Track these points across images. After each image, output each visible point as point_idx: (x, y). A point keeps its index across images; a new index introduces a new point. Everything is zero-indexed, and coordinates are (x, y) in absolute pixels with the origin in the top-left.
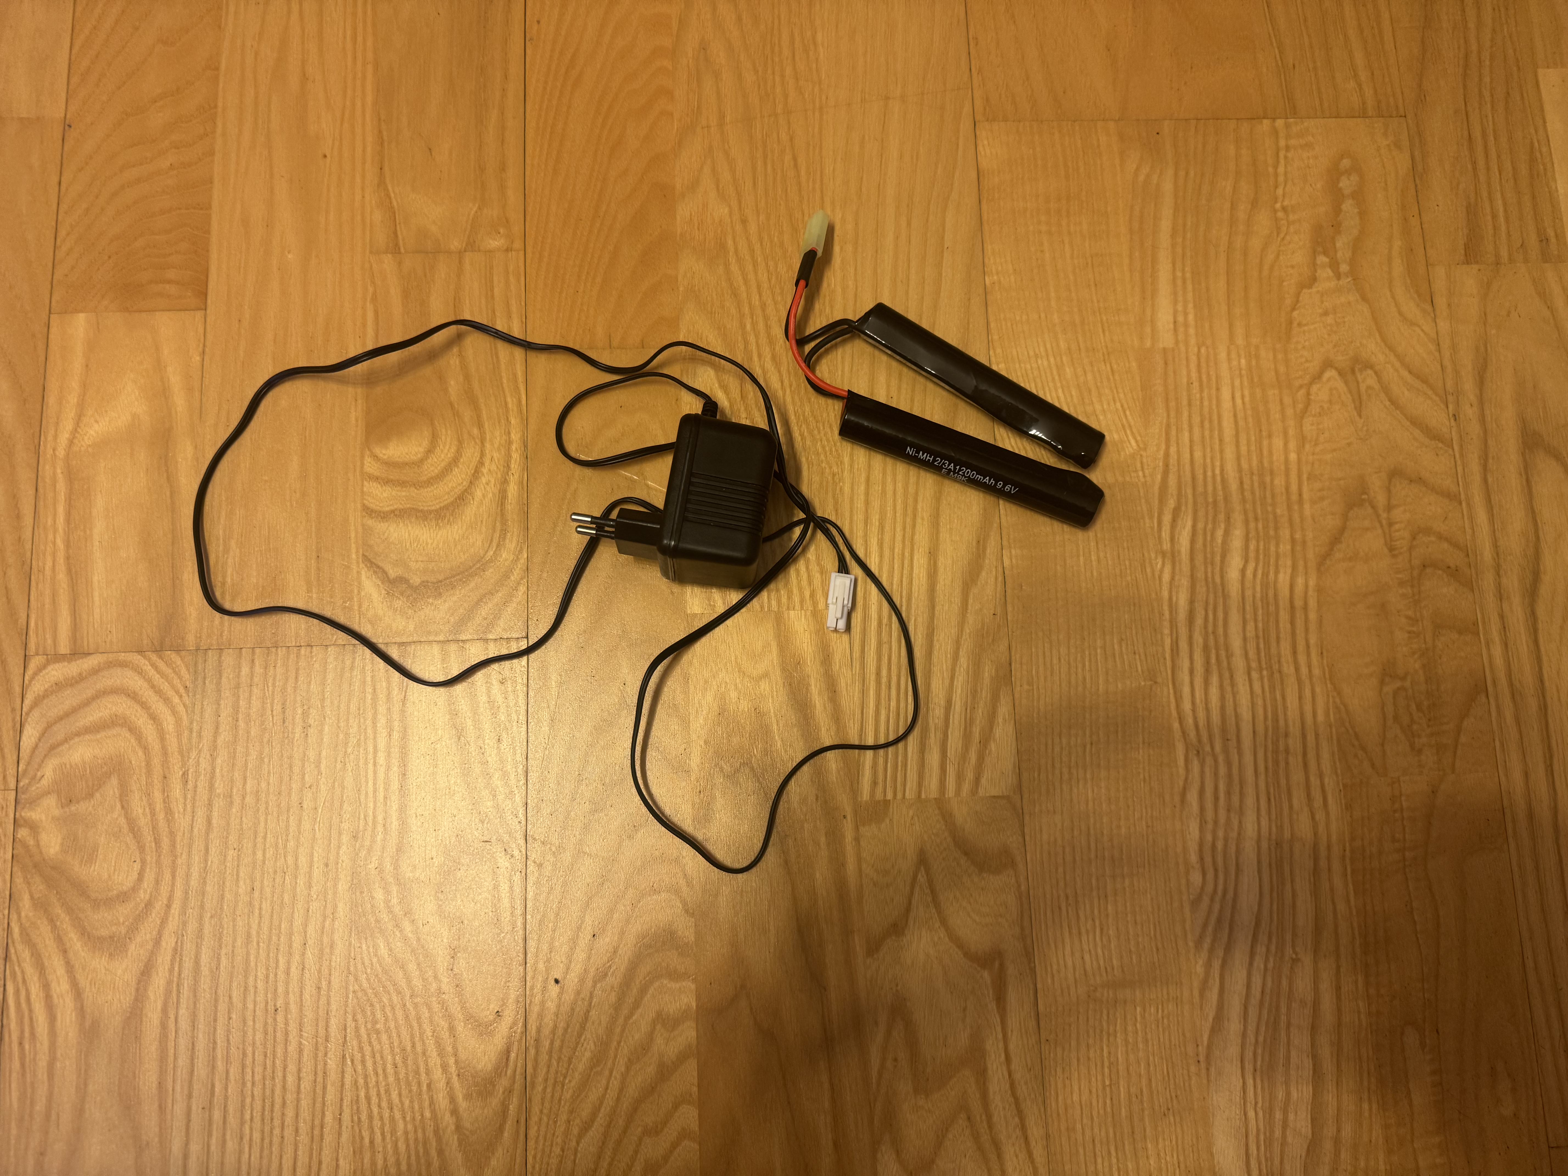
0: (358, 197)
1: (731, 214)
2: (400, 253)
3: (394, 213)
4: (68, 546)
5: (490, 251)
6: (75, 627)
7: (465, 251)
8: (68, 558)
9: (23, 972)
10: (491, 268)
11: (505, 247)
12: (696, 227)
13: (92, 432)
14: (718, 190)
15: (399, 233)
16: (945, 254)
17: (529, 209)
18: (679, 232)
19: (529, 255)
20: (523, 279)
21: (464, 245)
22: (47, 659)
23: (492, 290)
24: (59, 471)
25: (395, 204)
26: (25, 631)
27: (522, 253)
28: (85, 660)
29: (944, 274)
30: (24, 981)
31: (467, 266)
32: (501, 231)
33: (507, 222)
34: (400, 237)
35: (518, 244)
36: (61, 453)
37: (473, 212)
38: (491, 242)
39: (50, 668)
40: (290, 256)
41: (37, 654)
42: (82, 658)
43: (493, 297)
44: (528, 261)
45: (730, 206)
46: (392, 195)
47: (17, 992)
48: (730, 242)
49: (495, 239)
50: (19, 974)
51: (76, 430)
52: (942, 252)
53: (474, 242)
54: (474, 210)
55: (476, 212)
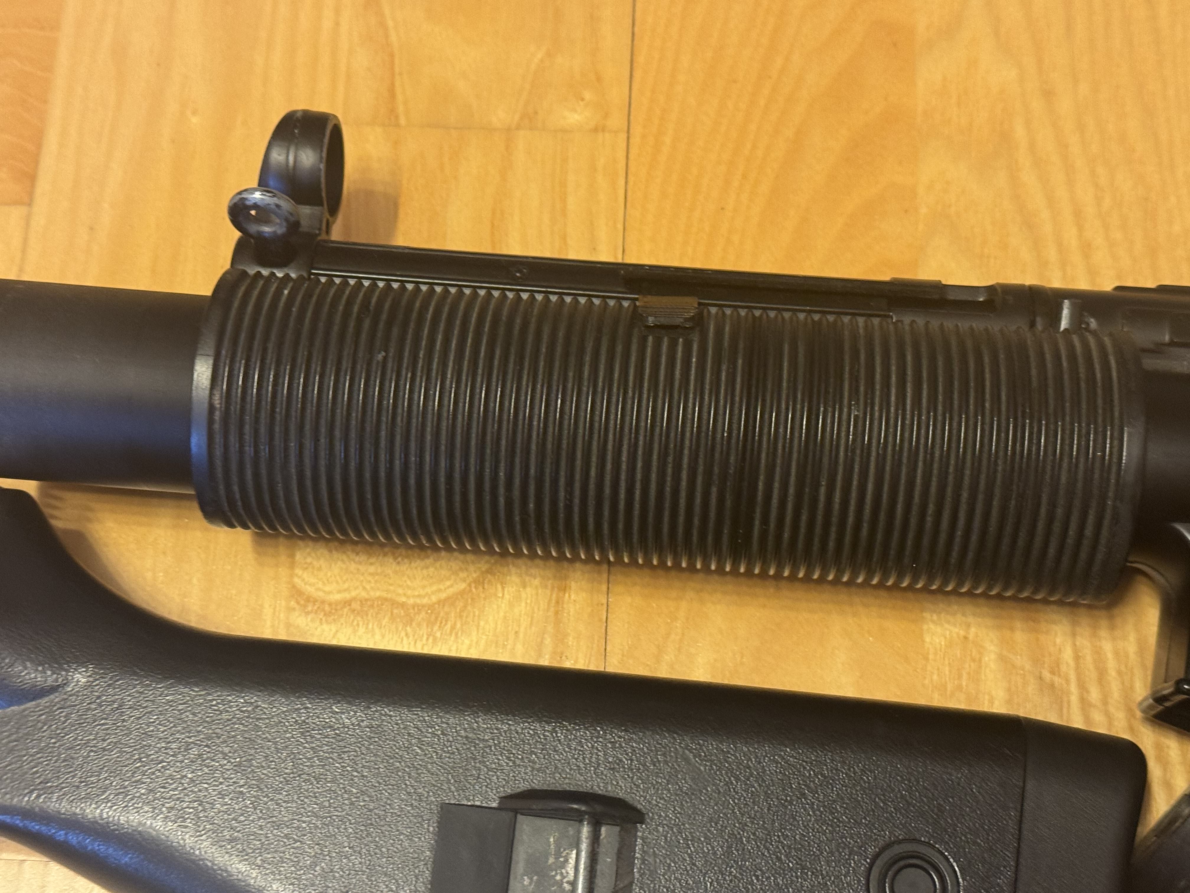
0: (327, 24)
1: (1022, 79)
2: (397, 125)
3: (392, 55)
5: (564, 131)
7: (518, 127)
10: (565, 161)
11: (592, 125)
12: (954, 101)
14: (998, 37)
15: (398, 90)
17: (641, 59)
18: (920, 110)
19: (636, 140)
20: (622, 182)
21: (517, 117)
23: (564, 200)
25: (393, 38)
27: (623, 136)
31: (520, 156)
32: (588, 95)
33: (599, 79)
34: (400, 98)
35: (617, 121)
37: (536, 61)
38: (567, 114)
40: (194, 120)
43: (564, 212)
44: (634, 151)
45: (1020, 67)
46: (390, 23)
48: (1020, 132)
49: (575, 111)
53: (536, 113)
54: (539, 56)
55: (542, 61)
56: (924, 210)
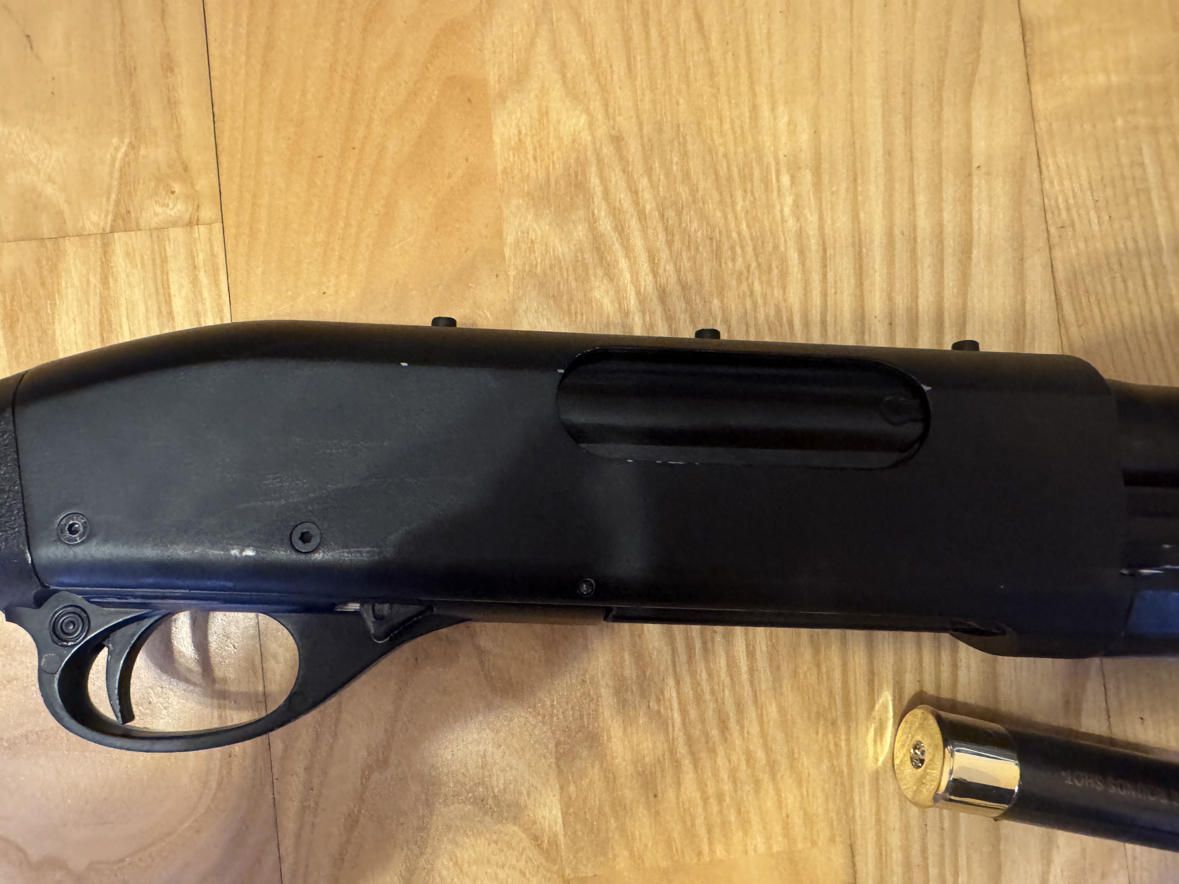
1: (591, 125)
5: (159, 229)
7: (112, 232)
10: (164, 260)
11: (187, 217)
12: (530, 156)
14: (564, 83)
16: (975, 181)
17: (224, 142)
18: (500, 168)
19: (231, 231)
20: (223, 277)
21: (110, 218)
23: (169, 302)
27: (218, 226)
29: (975, 216)
31: (119, 260)
32: (177, 187)
33: (186, 169)
35: (208, 212)
37: (120, 155)
38: (159, 210)
45: (589, 114)
48: (594, 181)
49: (166, 205)
52: (970, 175)
53: (129, 212)
54: (123, 150)
55: (126, 154)
56: (512, 273)
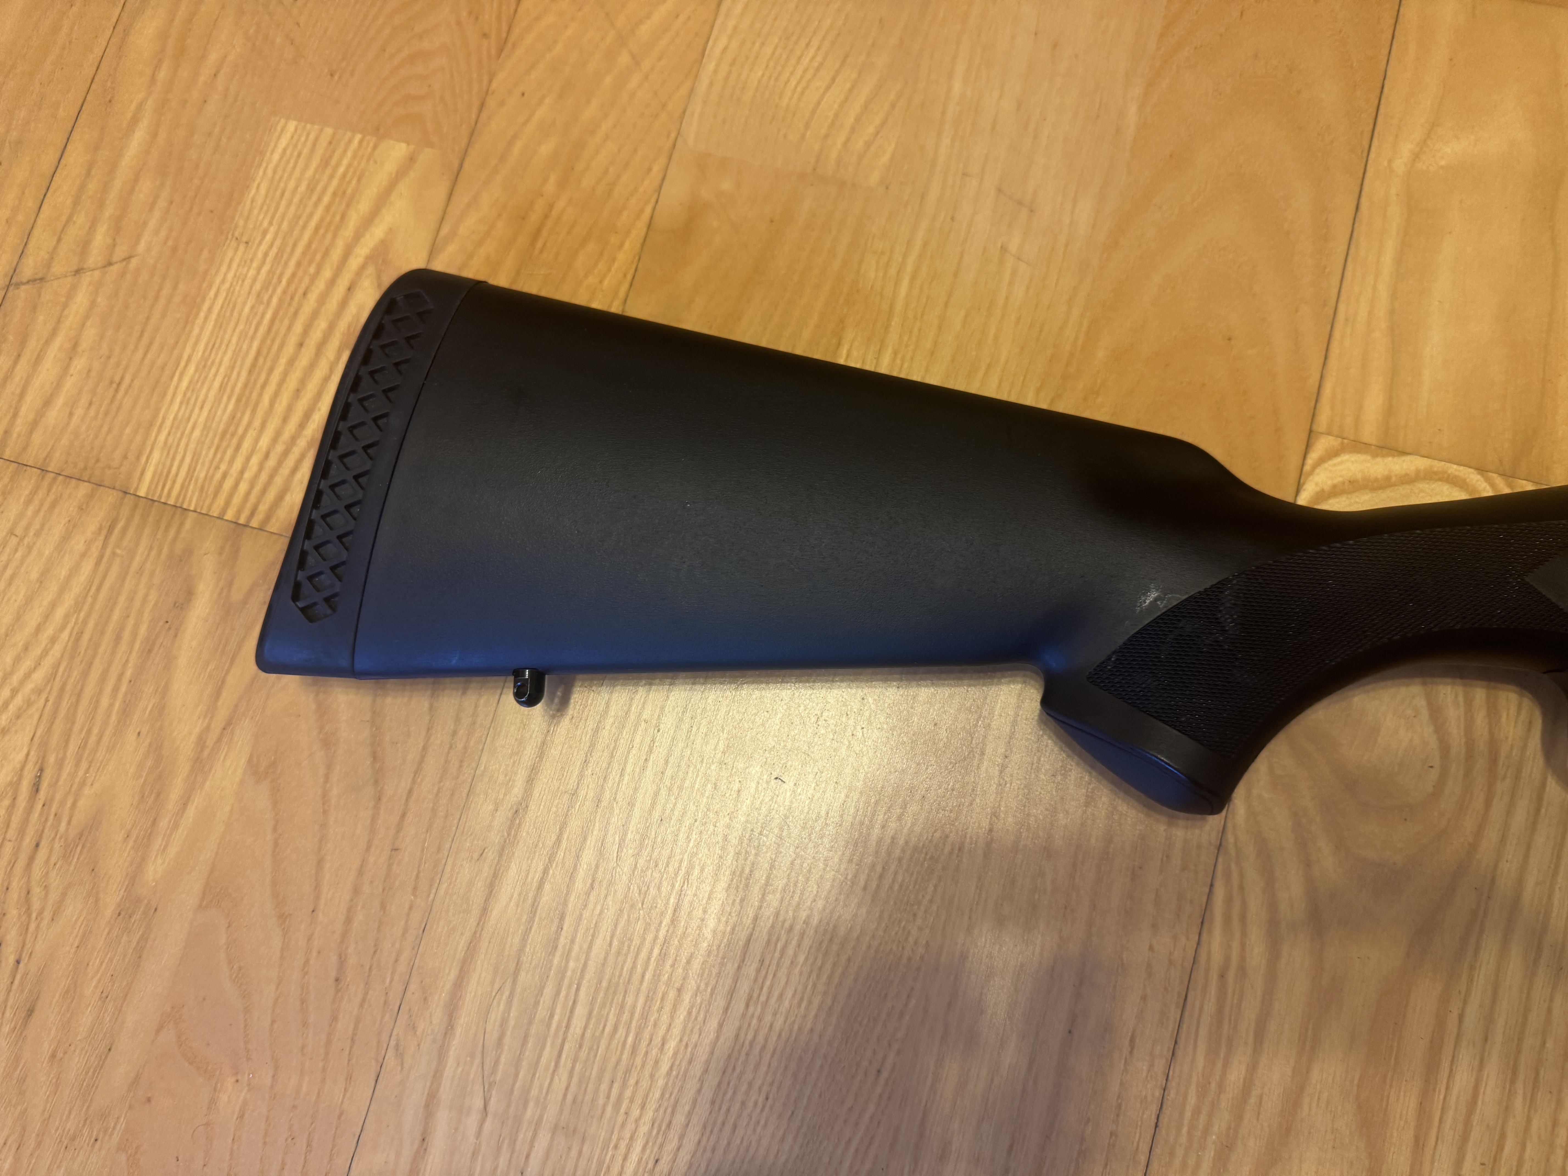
4: (1393, 296)
6: (1390, 411)
8: (1392, 312)
9: (1242, 875)
13: (1448, 150)
22: (1342, 443)
24: (1393, 191)
26: (1315, 396)
28: (1396, 459)
30: (1241, 888)
36: (1400, 165)
39: (1345, 457)
41: (1329, 433)
42: (1394, 456)
47: (1229, 900)
50: (1235, 875)
51: (1425, 141)
